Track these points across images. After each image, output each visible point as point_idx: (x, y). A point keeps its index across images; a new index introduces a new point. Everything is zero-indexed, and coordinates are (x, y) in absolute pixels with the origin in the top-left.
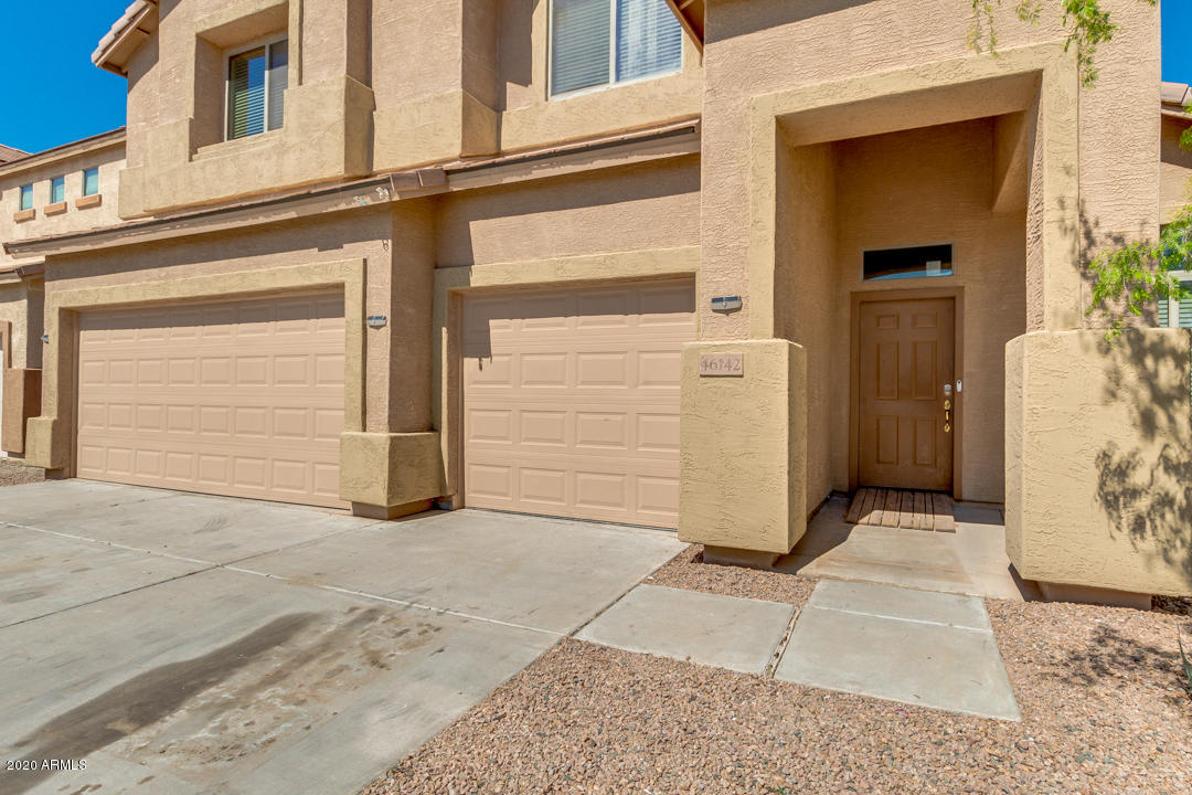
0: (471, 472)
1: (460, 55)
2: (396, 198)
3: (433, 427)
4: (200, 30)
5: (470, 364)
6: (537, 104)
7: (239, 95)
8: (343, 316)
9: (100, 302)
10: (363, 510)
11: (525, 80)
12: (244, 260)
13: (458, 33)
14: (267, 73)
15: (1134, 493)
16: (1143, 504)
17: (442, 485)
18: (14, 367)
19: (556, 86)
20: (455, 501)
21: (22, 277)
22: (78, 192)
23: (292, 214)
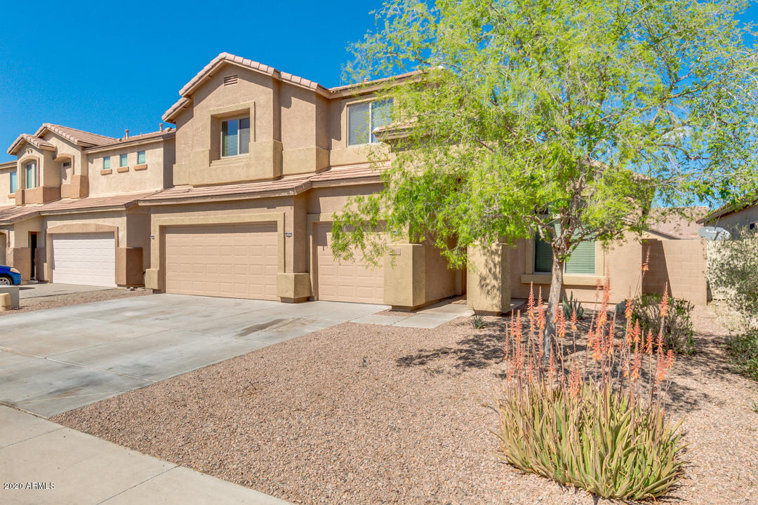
0: (320, 287)
1: (315, 133)
2: (296, 194)
3: (308, 271)
4: (212, 114)
5: (320, 248)
6: (343, 149)
7: (226, 137)
8: (276, 231)
9: (178, 224)
10: (284, 300)
11: (339, 139)
12: (238, 210)
13: (314, 125)
14: (239, 131)
15: (487, 285)
16: (489, 288)
17: (311, 292)
18: (120, 247)
19: (350, 142)
20: (315, 298)
21: (126, 207)
22: (135, 162)
23: (259, 197)
